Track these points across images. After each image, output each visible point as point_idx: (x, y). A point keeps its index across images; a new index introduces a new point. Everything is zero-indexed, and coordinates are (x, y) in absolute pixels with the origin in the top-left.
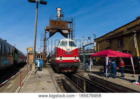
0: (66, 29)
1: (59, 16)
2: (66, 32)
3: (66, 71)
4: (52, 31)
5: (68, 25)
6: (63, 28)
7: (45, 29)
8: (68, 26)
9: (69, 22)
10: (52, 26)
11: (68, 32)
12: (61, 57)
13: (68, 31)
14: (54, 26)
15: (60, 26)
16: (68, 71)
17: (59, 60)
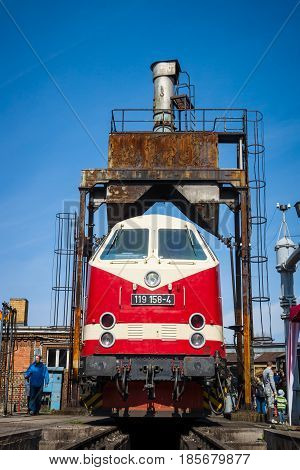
0: (203, 176)
1: (165, 104)
2: (208, 194)
3: (139, 411)
4: (121, 193)
5: (215, 153)
6: (187, 175)
7: (83, 183)
8: (214, 158)
9: (225, 138)
10: (123, 167)
11: (216, 198)
12: (108, 322)
13: (216, 188)
14: (134, 163)
15: (165, 163)
16: (151, 411)
17: (96, 342)
